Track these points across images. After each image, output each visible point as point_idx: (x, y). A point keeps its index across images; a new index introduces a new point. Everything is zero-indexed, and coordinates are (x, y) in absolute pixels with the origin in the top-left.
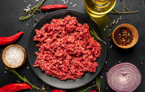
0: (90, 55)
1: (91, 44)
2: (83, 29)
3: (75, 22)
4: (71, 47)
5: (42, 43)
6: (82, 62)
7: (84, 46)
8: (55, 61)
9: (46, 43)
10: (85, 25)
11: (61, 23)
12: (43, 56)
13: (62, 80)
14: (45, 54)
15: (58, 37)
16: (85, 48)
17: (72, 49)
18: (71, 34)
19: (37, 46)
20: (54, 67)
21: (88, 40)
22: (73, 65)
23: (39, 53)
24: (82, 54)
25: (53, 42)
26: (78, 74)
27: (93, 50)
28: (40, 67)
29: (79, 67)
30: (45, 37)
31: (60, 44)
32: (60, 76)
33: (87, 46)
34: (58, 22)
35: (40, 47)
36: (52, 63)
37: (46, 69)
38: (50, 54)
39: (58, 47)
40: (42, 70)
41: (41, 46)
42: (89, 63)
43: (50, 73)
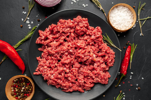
0: (102, 63)
1: (104, 51)
2: (96, 33)
3: (86, 23)
4: (81, 53)
5: (46, 47)
6: (93, 71)
7: (96, 52)
8: (61, 69)
9: (50, 46)
10: (97, 28)
11: (70, 24)
12: (46, 62)
13: (67, 92)
14: (49, 60)
15: (65, 40)
16: (97, 54)
17: (82, 55)
18: (81, 38)
19: (40, 50)
20: (59, 76)
21: (101, 46)
22: (82, 74)
23: (41, 58)
24: (93, 62)
25: (59, 45)
26: (87, 85)
27: (106, 57)
28: (42, 75)
29: (89, 77)
30: (50, 40)
31: (68, 49)
32: (65, 87)
33: (98, 52)
34: (66, 23)
35: (43, 52)
36: (57, 71)
37: (49, 78)
38: (55, 60)
39: (65, 52)
40: (44, 78)
41: (45, 51)
42: (101, 73)
43: (53, 83)
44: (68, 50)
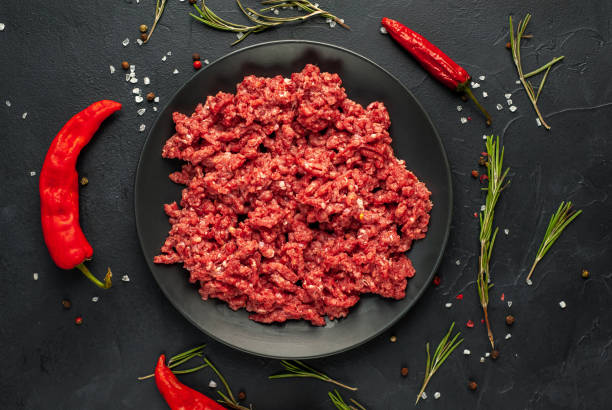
0: (387, 228)
1: (394, 186)
2: (367, 126)
3: (333, 94)
4: (316, 195)
5: (198, 170)
6: (356, 256)
7: (365, 191)
8: (249, 245)
9: (213, 169)
10: (375, 107)
11: (281, 96)
12: (198, 222)
13: (267, 324)
14: (207, 214)
15: (262, 148)
16: (369, 198)
17: (319, 200)
18: (316, 142)
19: (176, 179)
20: (243, 269)
21: (384, 168)
22: (318, 265)
23: (180, 208)
24: (354, 225)
25: (242, 167)
26: (334, 302)
27: (400, 210)
28: (183, 264)
29: (342, 275)
30: (210, 147)
31: (270, 179)
32: (262, 304)
33: (375, 191)
34: (267, 88)
35: (185, 186)
36: (234, 251)
37: (208, 276)
38: (229, 215)
39: (264, 189)
40: (192, 276)
41: (194, 183)
42: (381, 262)
43: (222, 293)
44: (274, 181)
